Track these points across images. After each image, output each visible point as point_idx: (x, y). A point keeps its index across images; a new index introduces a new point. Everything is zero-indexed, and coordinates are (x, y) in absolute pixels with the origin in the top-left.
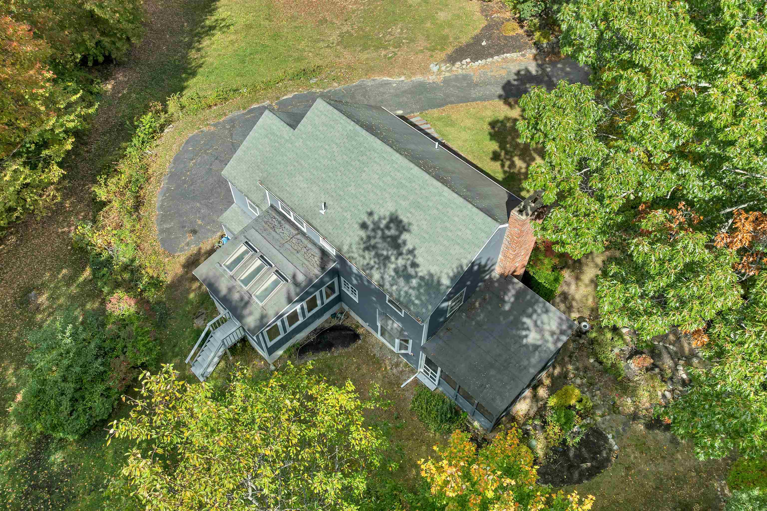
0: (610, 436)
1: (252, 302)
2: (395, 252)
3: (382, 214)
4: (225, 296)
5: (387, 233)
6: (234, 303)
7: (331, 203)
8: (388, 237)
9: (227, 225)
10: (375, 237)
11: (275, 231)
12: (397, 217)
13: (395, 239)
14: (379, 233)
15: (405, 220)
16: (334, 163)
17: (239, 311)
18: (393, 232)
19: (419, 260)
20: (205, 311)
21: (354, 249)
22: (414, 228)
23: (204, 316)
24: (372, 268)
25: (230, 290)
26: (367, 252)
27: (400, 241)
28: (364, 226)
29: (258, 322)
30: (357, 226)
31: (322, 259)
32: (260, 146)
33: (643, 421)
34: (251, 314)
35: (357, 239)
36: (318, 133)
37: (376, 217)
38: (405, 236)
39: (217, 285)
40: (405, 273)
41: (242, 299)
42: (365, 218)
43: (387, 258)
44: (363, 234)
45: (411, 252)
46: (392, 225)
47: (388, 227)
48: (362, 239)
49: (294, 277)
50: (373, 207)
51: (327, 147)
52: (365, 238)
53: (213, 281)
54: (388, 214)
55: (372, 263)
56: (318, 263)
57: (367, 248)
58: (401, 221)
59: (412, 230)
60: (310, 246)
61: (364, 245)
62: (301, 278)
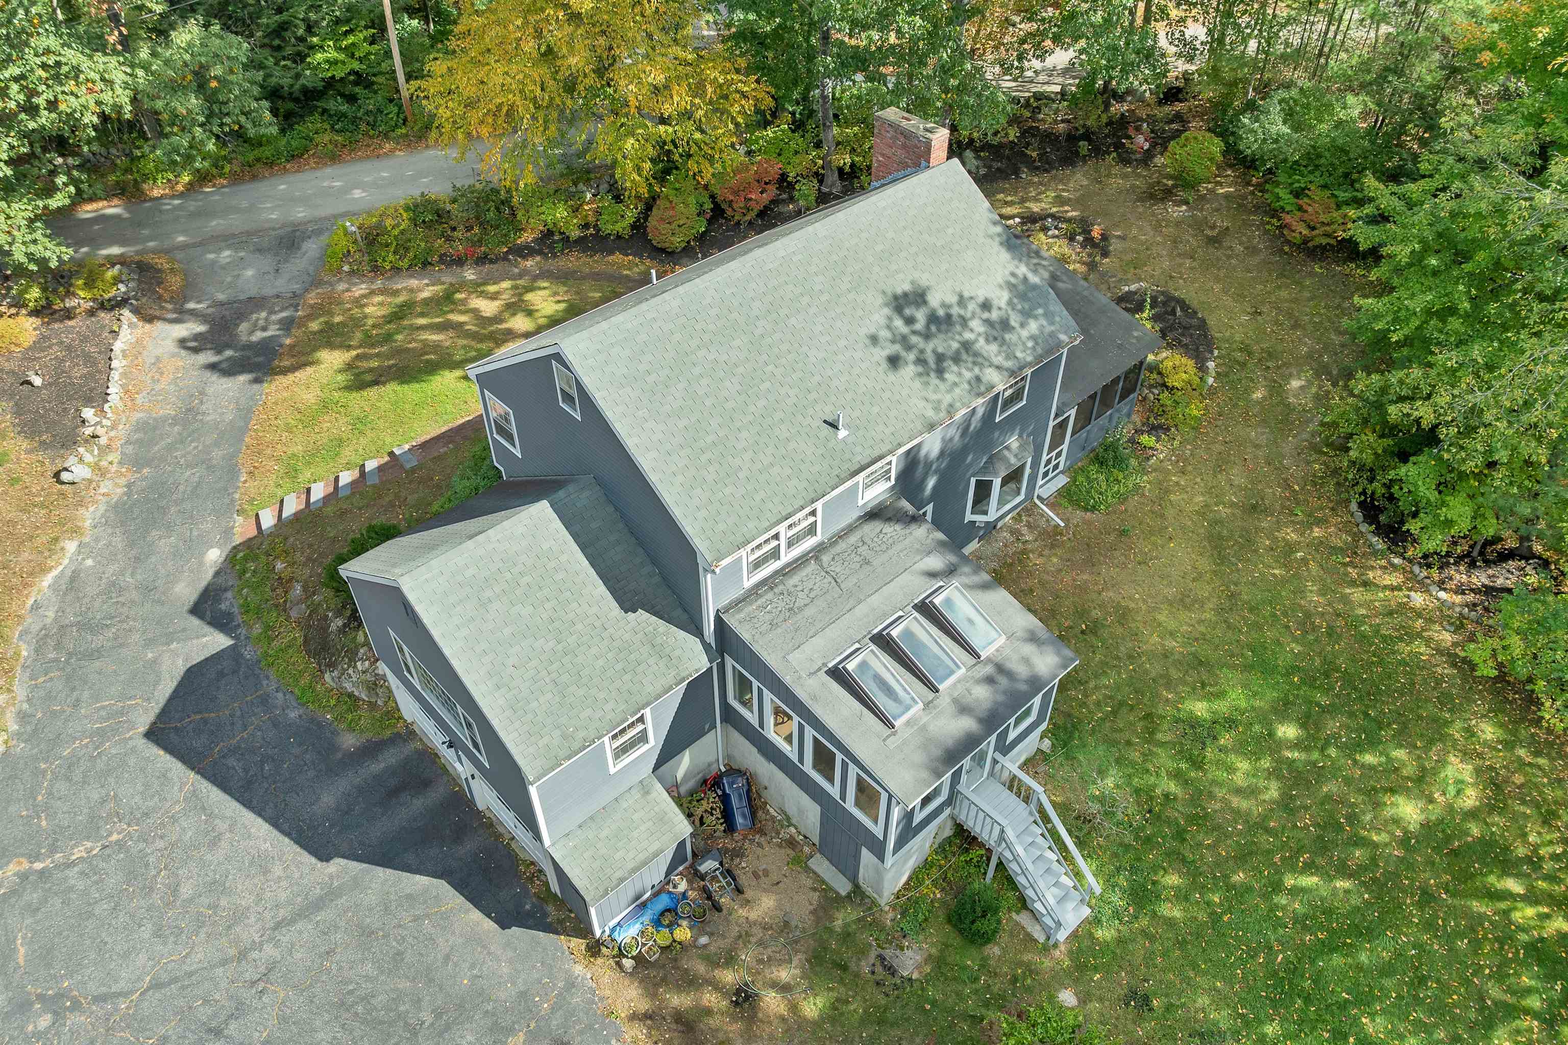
0: (1127, 288)
1: (999, 659)
2: (958, 328)
3: (883, 321)
4: (981, 721)
5: (919, 326)
6: (1000, 698)
7: (827, 409)
8: (928, 327)
9: (619, 874)
10: (922, 351)
11: (801, 609)
12: (896, 298)
13: (933, 318)
14: (914, 339)
15: (907, 287)
16: (741, 370)
17: (1023, 687)
18: (921, 316)
19: (981, 295)
20: (873, 954)
21: (934, 397)
22: (924, 279)
23: (888, 953)
24: (978, 379)
25: (963, 709)
26: (947, 376)
27: (941, 312)
28: (894, 361)
29: (1044, 648)
30: (892, 377)
31: (889, 520)
32: (507, 631)
33: (1098, 258)
34: (1026, 661)
35: (917, 384)
36: (650, 379)
37: (884, 334)
38: (934, 300)
39: (950, 743)
40: (997, 326)
41: (990, 680)
42: (881, 354)
43: (967, 346)
44: (909, 370)
45: (962, 301)
46: (908, 312)
47: (910, 321)
48: (920, 375)
49: (933, 575)
50: (863, 331)
51: (697, 371)
52: (920, 369)
53: (937, 752)
54: (886, 311)
55: (968, 375)
56: (898, 527)
57: (940, 372)
58: (905, 295)
59: (927, 284)
60: (853, 539)
61: (933, 375)
62: (936, 562)
